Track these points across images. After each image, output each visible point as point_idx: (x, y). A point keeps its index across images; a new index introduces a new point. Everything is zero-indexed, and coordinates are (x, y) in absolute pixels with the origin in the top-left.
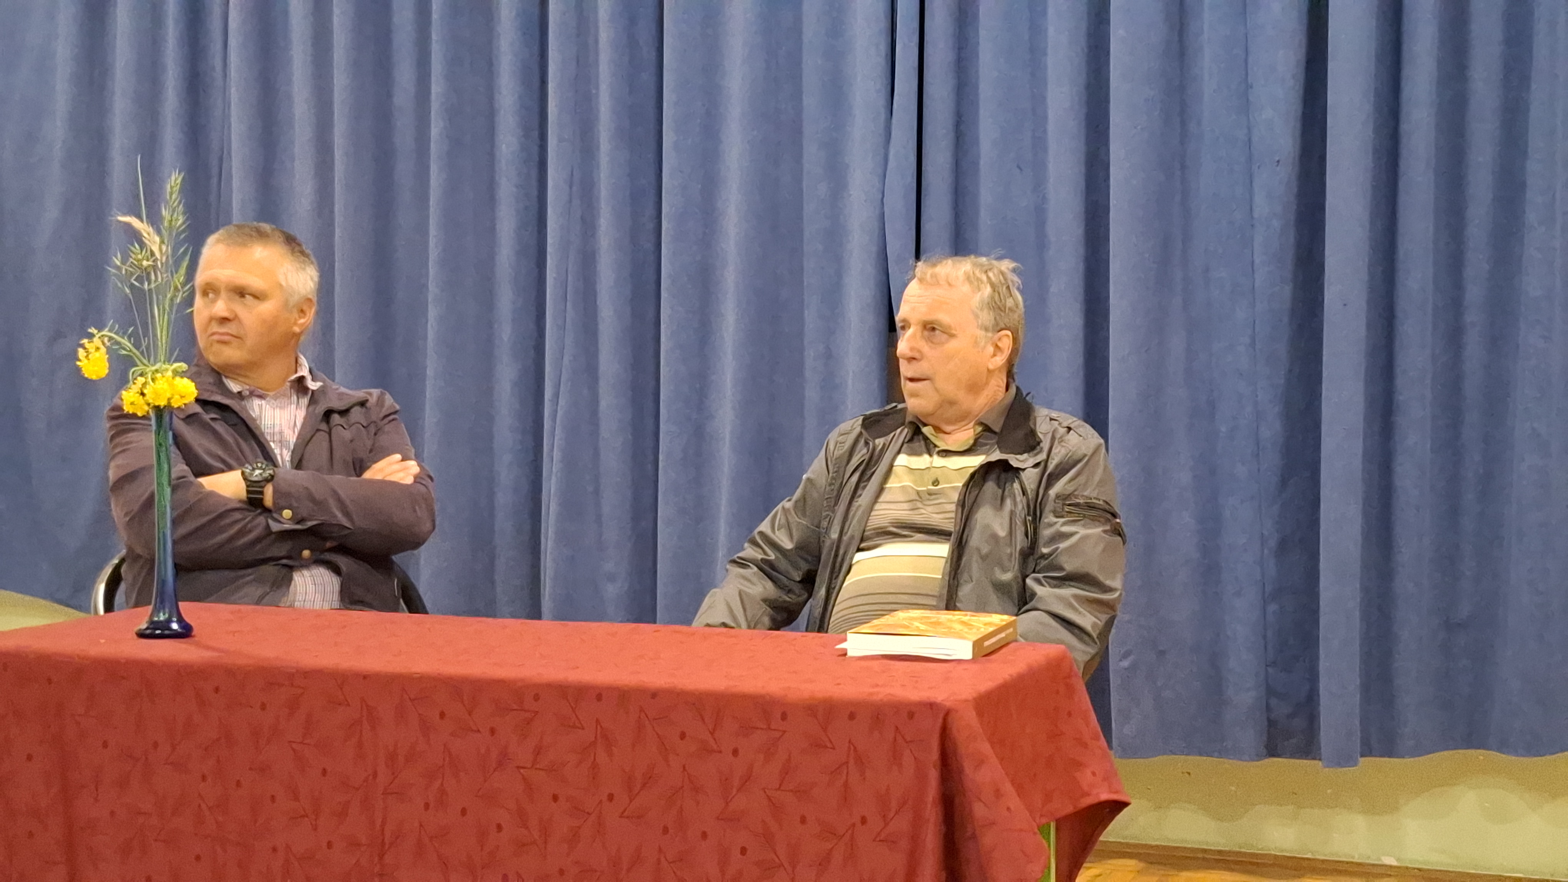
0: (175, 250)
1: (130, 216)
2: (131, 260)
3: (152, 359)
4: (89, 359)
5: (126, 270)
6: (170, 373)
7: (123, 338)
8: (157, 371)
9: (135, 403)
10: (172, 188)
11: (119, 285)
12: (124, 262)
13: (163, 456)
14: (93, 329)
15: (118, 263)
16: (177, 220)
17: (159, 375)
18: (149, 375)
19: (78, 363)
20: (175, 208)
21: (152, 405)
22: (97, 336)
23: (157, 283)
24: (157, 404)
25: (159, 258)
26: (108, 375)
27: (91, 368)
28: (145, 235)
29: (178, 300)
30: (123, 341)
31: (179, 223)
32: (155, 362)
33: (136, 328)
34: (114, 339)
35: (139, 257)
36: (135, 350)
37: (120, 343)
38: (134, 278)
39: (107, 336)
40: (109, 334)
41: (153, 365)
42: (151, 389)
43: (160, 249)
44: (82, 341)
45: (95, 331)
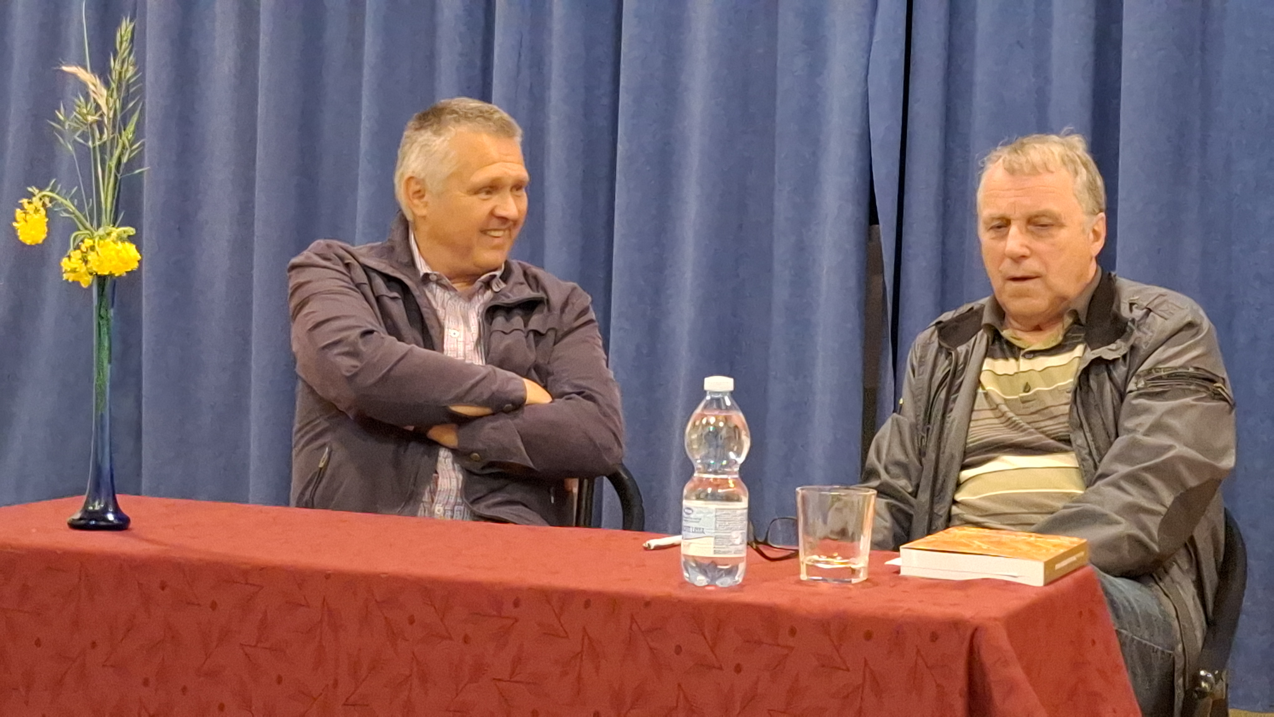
0: (124, 106)
1: (76, 66)
2: (75, 114)
3: (95, 221)
4: (26, 221)
5: (69, 125)
6: (115, 238)
7: (66, 200)
9: (77, 270)
10: (121, 38)
11: (62, 141)
12: (67, 117)
13: (104, 329)
14: (34, 188)
15: (61, 117)
16: (127, 70)
19: (15, 224)
20: (125, 58)
21: (95, 273)
22: (38, 196)
23: (103, 141)
24: (99, 273)
25: (106, 112)
26: (45, 240)
27: (27, 231)
28: (91, 87)
29: (125, 160)
30: (64, 201)
31: (128, 75)
32: (99, 226)
33: (79, 189)
34: (55, 199)
35: (85, 111)
36: (77, 213)
37: (61, 205)
38: (78, 133)
39: (48, 196)
40: (50, 194)
41: (97, 229)
42: (96, 255)
43: (107, 103)
44: (21, 202)
45: (36, 191)
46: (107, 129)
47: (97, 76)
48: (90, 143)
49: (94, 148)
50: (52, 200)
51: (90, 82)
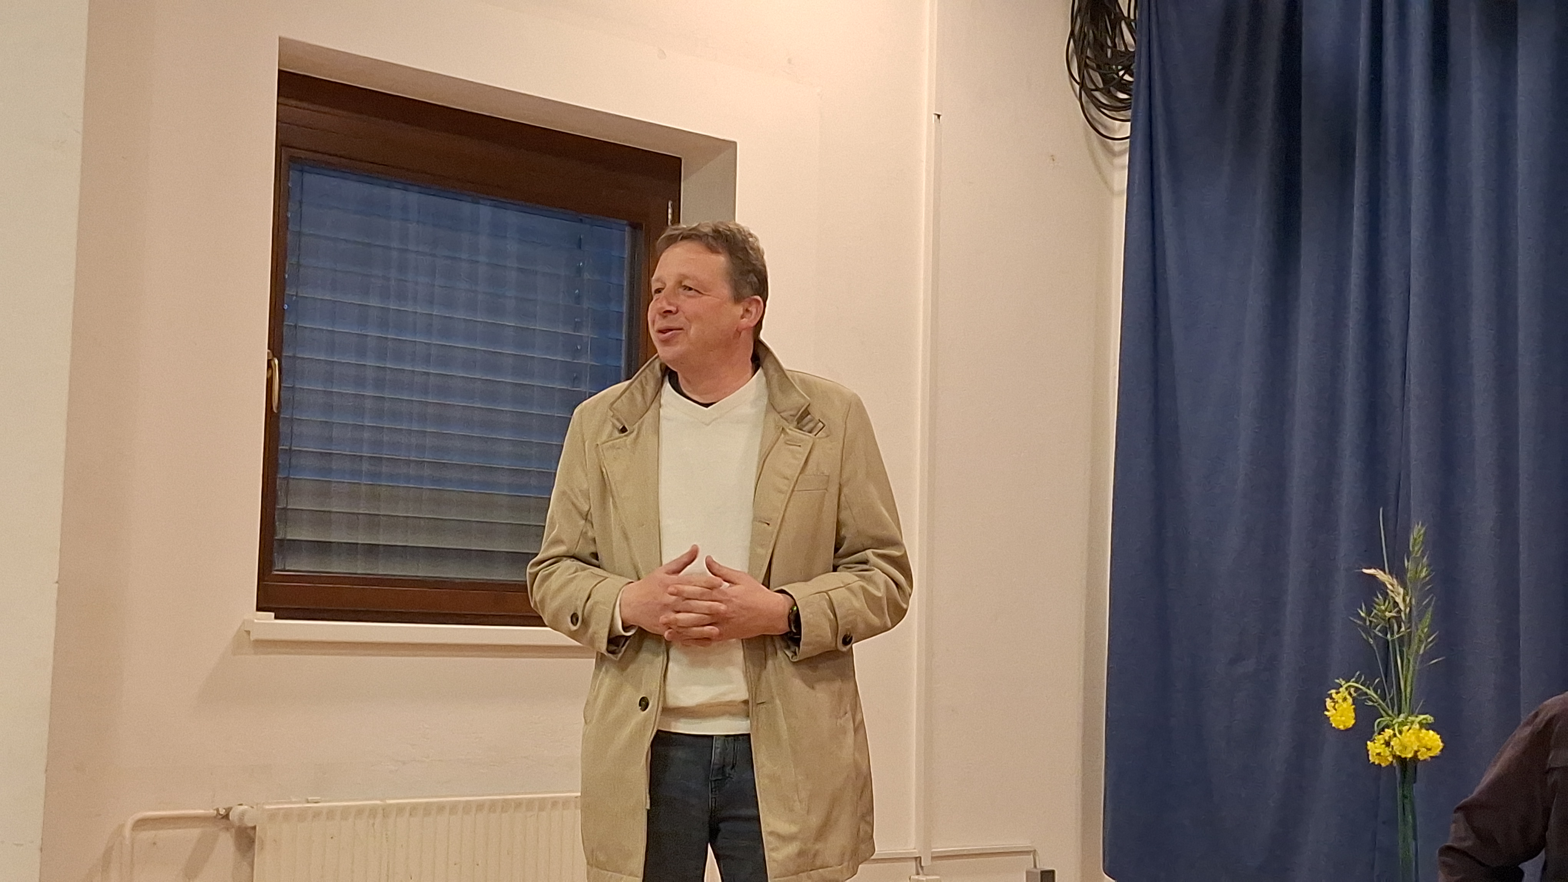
0: (1419, 603)
1: (1375, 569)
2: (1375, 611)
3: (1396, 708)
4: (1335, 710)
5: (1371, 622)
6: (1416, 725)
7: (1369, 689)
8: (1402, 724)
9: (1382, 754)
10: (1415, 540)
11: (1365, 637)
12: (1368, 613)
13: (1407, 808)
14: (1341, 679)
15: (1363, 614)
16: (1421, 571)
17: (1407, 727)
18: (1396, 726)
19: (1326, 713)
20: (1418, 559)
21: (1397, 756)
22: (1345, 686)
23: (1401, 634)
24: (1403, 756)
25: (1403, 608)
26: (1354, 725)
27: (1338, 718)
28: (1389, 587)
29: (1421, 651)
30: (1368, 691)
31: (1423, 574)
32: (1400, 713)
33: (1382, 678)
34: (1360, 689)
35: (1383, 608)
36: (1381, 702)
37: (1366, 694)
38: (1378, 628)
39: (1353, 687)
40: (1356, 684)
41: (1398, 717)
42: (1398, 741)
43: (1404, 600)
44: (1329, 692)
45: (1343, 682)
46: (1404, 623)
47: (1394, 576)
48: (1389, 636)
49: (1393, 641)
50: (1357, 689)
51: (1388, 581)
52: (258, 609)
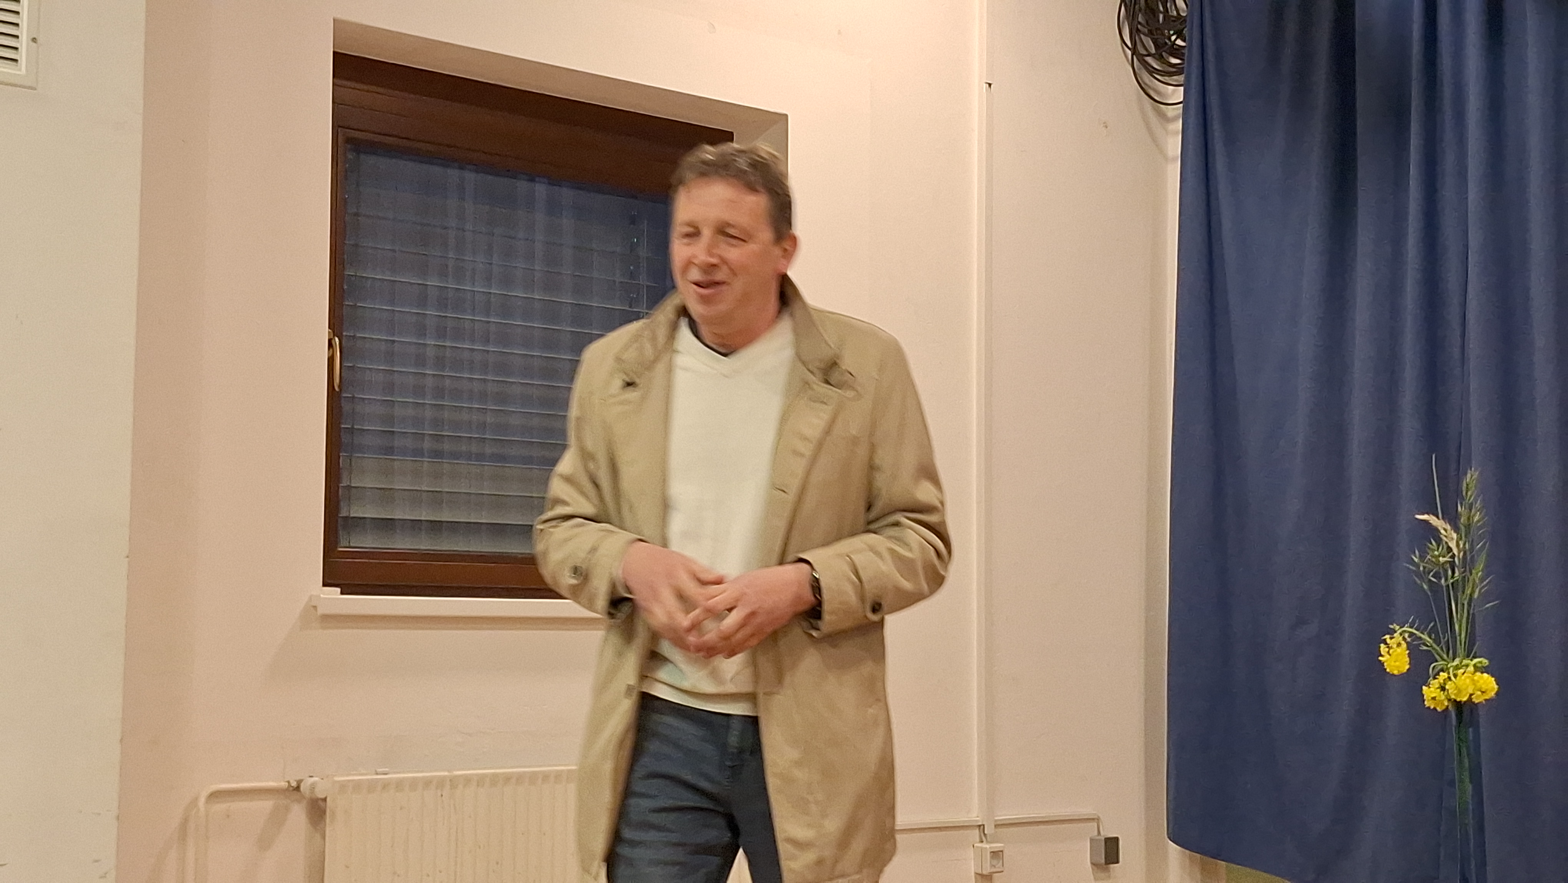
0: (1472, 548)
1: (1428, 514)
2: (1429, 557)
3: (1451, 652)
4: (1390, 655)
5: (1424, 568)
6: (1471, 669)
7: (1424, 634)
8: (1457, 668)
9: (1437, 698)
10: (1467, 485)
11: (1419, 582)
12: (1422, 558)
13: (1464, 751)
14: (1395, 625)
15: (1416, 560)
16: (1474, 515)
17: (1462, 671)
18: (1451, 670)
19: (1380, 658)
20: (1472, 504)
21: (1453, 700)
22: (1399, 632)
23: (1455, 579)
24: (1458, 700)
25: (1456, 553)
26: (1408, 670)
27: (1393, 663)
28: (1443, 531)
29: (1476, 595)
30: (1422, 636)
31: (1476, 518)
32: (1455, 657)
33: (1436, 624)
34: (1415, 634)
35: (1436, 553)
36: (1435, 646)
37: (1420, 638)
38: (1431, 574)
39: (1409, 632)
40: (1410, 630)
41: (1454, 660)
42: (1453, 684)
43: (1458, 545)
44: (1384, 638)
45: (1398, 627)
46: (1458, 568)
47: (1447, 521)
48: (1443, 582)
49: (1447, 585)
50: (1411, 634)
51: (1441, 527)
52: (324, 585)
